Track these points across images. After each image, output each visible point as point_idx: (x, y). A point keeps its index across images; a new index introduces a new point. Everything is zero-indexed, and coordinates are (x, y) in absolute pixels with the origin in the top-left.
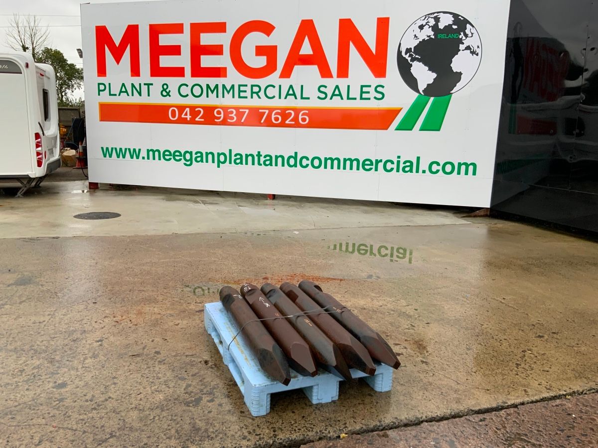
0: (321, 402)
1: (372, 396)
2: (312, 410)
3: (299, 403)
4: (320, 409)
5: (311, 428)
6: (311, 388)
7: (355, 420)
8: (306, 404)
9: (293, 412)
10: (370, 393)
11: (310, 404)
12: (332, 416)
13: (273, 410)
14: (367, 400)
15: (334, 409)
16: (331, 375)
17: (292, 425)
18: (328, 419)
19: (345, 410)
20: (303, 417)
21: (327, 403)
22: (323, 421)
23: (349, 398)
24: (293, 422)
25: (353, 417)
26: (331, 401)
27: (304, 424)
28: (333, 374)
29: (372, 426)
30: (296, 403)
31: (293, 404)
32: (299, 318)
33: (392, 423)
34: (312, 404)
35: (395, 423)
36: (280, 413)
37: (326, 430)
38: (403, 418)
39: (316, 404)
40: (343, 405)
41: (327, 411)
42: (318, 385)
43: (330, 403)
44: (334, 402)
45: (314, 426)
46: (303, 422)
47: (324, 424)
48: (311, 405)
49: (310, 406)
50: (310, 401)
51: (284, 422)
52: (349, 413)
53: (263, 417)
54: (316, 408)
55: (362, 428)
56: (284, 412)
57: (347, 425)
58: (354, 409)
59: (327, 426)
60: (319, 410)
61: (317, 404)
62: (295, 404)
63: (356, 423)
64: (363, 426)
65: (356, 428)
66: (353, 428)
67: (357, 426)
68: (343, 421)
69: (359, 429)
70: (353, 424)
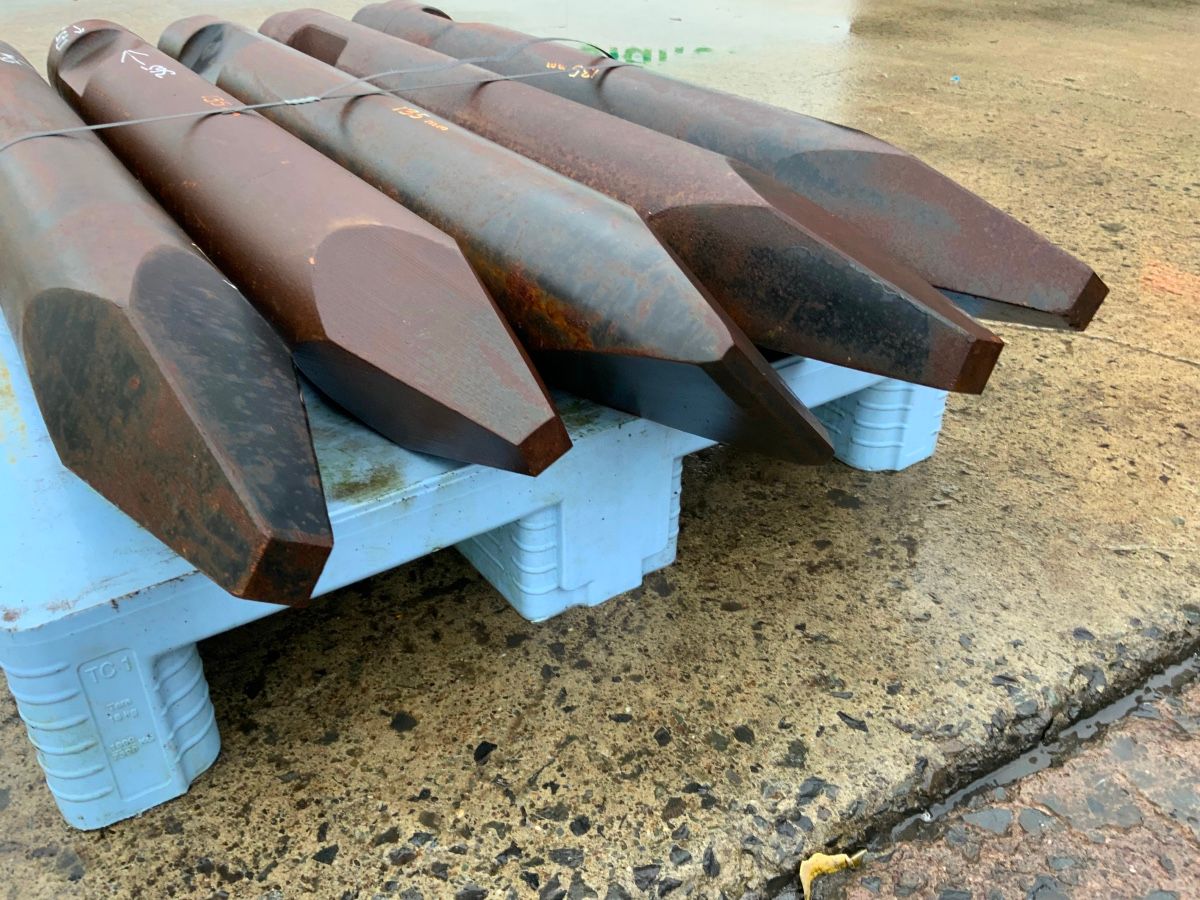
0: (578, 599)
1: (854, 503)
2: (535, 678)
3: (436, 637)
4: (588, 654)
5: (559, 856)
6: (507, 535)
7: (849, 708)
8: (483, 636)
9: (403, 722)
10: (831, 485)
11: (511, 626)
12: (682, 699)
13: (248, 727)
14: (846, 538)
15: (674, 636)
16: (639, 425)
17: (404, 858)
18: (663, 738)
19: (745, 632)
20: (483, 752)
21: (619, 601)
22: (633, 764)
23: (734, 542)
24: (410, 826)
25: (822, 682)
26: (638, 583)
27: (503, 829)
28: (653, 417)
29: (976, 737)
30: (414, 638)
31: (396, 650)
32: (361, 113)
33: (1083, 680)
34: (528, 622)
35: (1092, 672)
36: (299, 749)
37: (680, 857)
38: (1119, 626)
39: (549, 622)
40: (724, 594)
41: (638, 664)
42: (557, 506)
43: (635, 594)
44: (657, 582)
45: (581, 825)
46: (487, 806)
47: (646, 794)
48: (519, 636)
49: (515, 640)
50: (504, 607)
51: (333, 838)
52: (782, 652)
53: (165, 820)
54: (557, 650)
55: (923, 763)
56: (331, 738)
57: (819, 765)
58: (799, 613)
59: (674, 807)
60: (583, 664)
61: (558, 622)
62: (409, 648)
63: (864, 733)
64: (920, 744)
65: (883, 779)
66: (863, 780)
67: (881, 760)
68: (775, 733)
69: (903, 778)
70: (850, 748)
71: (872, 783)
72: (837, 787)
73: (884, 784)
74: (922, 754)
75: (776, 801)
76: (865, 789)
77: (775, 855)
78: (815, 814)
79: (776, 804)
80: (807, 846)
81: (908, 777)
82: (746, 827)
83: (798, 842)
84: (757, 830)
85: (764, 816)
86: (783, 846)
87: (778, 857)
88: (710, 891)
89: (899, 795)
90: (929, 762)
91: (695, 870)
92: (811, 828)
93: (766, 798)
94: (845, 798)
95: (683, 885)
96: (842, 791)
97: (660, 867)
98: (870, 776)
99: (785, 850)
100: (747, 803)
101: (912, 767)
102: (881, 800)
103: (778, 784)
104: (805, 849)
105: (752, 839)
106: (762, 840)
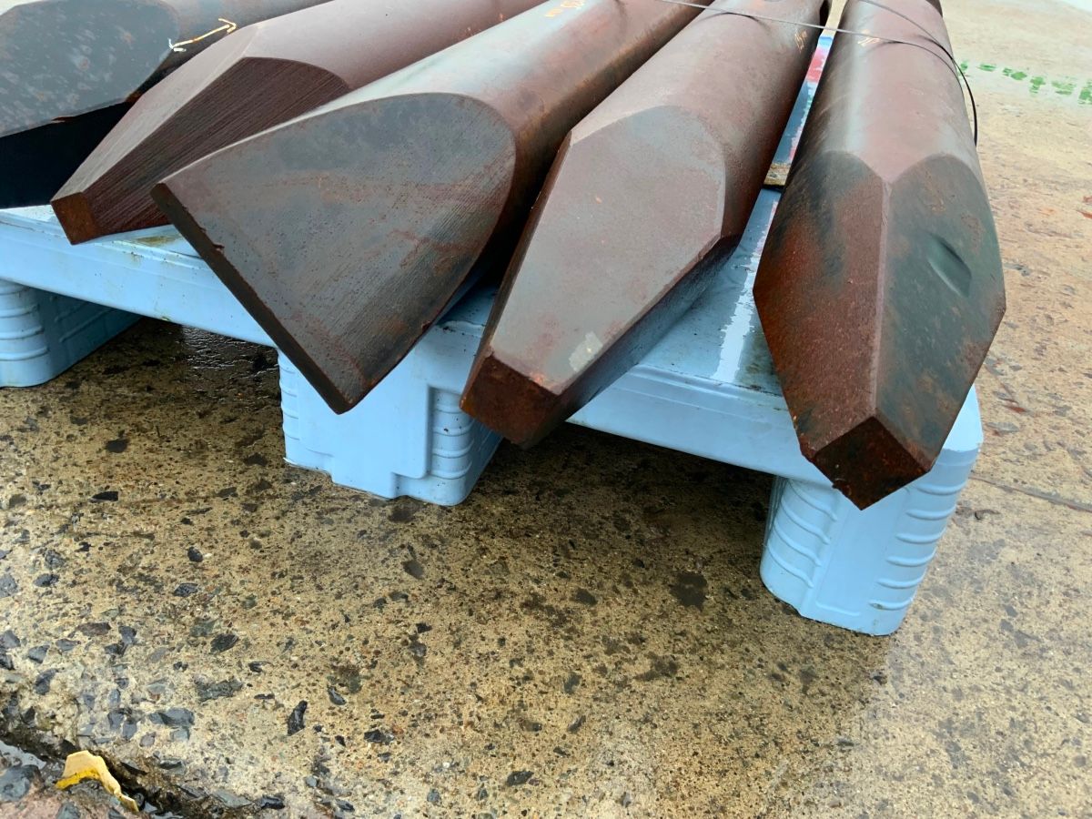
1: (691, 600)
2: (214, 489)
4: (267, 506)
7: (318, 708)
12: (246, 583)
15: (335, 546)
18: (184, 590)
19: (381, 590)
20: (106, 496)
22: (138, 584)
23: (520, 534)
25: (345, 673)
27: (22, 540)
37: (38, 655)
40: (428, 556)
41: (276, 539)
45: (47, 581)
46: (45, 522)
47: (105, 605)
52: (371, 628)
55: (277, 803)
57: (212, 712)
59: (97, 629)
60: (251, 508)
63: (285, 733)
64: (301, 789)
65: (226, 774)
66: (213, 756)
67: (252, 762)
68: (240, 664)
69: (240, 791)
70: (254, 728)
71: (214, 765)
72: (189, 736)
73: (220, 778)
74: (288, 797)
75: (148, 698)
76: (201, 761)
77: (84, 726)
78: (144, 733)
79: (144, 700)
80: (107, 747)
81: (245, 796)
82: (101, 689)
83: (107, 736)
84: (103, 698)
85: (122, 696)
86: (96, 727)
87: (83, 729)
88: (27, 699)
89: (218, 798)
90: (285, 810)
91: (32, 672)
92: (127, 739)
93: (148, 690)
94: (179, 750)
95: (12, 672)
96: (185, 743)
97: (19, 646)
98: (222, 760)
99: (93, 731)
100: (129, 676)
101: (260, 793)
102: (200, 784)
103: (170, 692)
104: (103, 746)
105: (90, 699)
106: (95, 708)
